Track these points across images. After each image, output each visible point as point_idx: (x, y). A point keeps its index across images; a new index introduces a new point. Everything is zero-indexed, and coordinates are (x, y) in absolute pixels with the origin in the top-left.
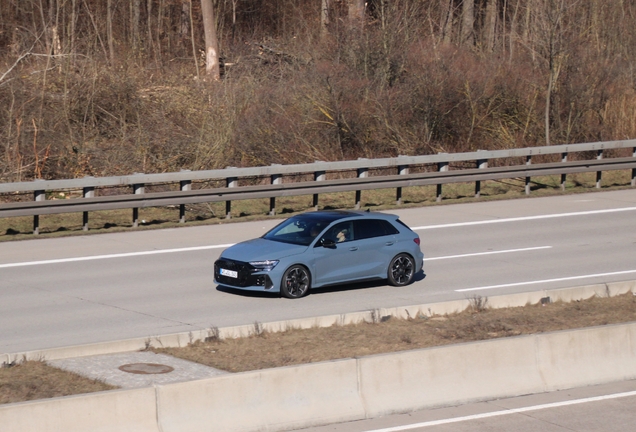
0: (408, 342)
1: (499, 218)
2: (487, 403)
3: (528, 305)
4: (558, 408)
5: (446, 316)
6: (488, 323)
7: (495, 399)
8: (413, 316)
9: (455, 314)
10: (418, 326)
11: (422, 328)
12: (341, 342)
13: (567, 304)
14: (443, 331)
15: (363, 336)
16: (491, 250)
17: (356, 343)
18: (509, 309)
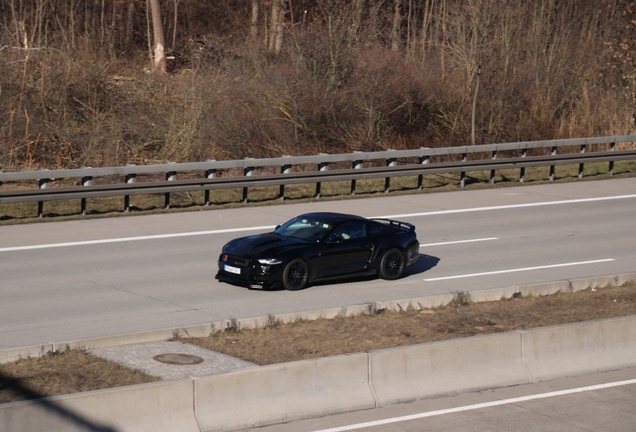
0: (408, 335)
1: (444, 209)
2: (480, 393)
3: (503, 299)
4: (544, 399)
5: (433, 309)
6: (473, 317)
7: (486, 389)
8: (405, 309)
9: (441, 308)
10: (411, 319)
11: (415, 321)
12: (347, 335)
13: (536, 298)
14: (435, 325)
15: (364, 329)
16: (445, 240)
17: (360, 335)
18: (486, 302)
